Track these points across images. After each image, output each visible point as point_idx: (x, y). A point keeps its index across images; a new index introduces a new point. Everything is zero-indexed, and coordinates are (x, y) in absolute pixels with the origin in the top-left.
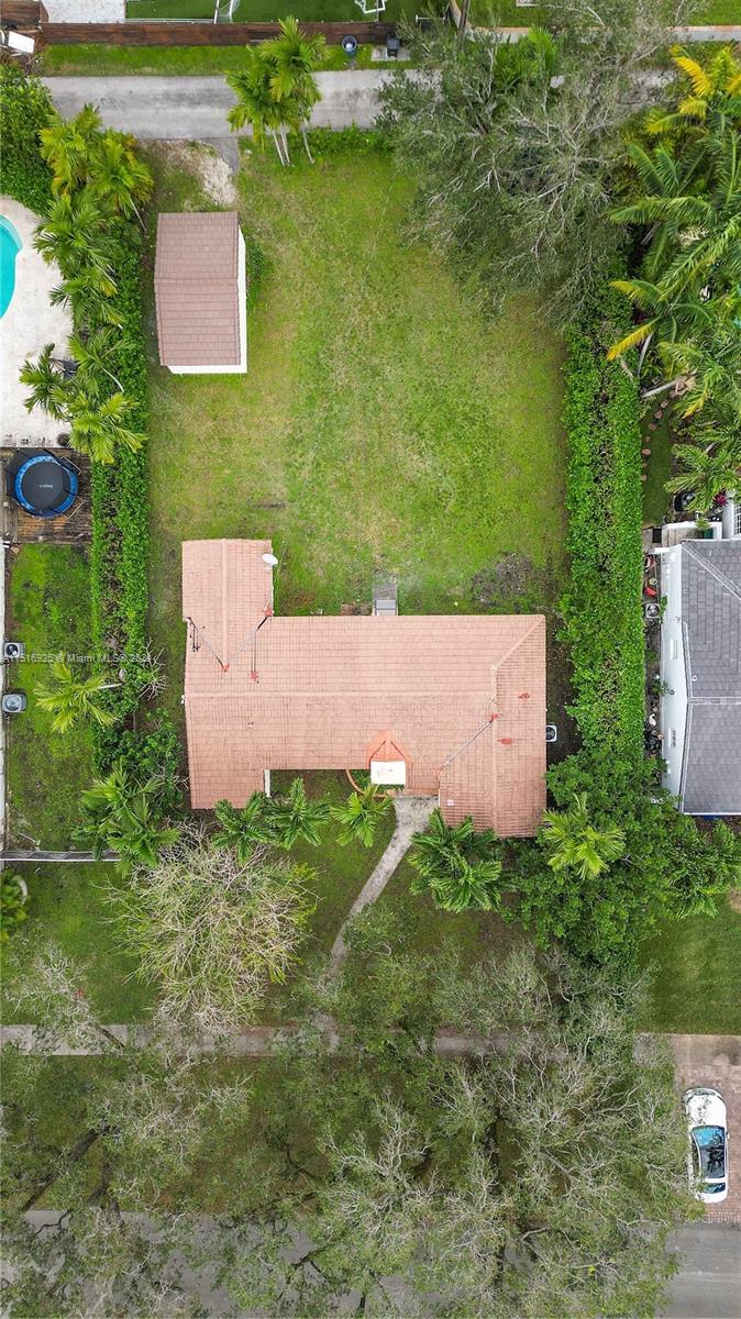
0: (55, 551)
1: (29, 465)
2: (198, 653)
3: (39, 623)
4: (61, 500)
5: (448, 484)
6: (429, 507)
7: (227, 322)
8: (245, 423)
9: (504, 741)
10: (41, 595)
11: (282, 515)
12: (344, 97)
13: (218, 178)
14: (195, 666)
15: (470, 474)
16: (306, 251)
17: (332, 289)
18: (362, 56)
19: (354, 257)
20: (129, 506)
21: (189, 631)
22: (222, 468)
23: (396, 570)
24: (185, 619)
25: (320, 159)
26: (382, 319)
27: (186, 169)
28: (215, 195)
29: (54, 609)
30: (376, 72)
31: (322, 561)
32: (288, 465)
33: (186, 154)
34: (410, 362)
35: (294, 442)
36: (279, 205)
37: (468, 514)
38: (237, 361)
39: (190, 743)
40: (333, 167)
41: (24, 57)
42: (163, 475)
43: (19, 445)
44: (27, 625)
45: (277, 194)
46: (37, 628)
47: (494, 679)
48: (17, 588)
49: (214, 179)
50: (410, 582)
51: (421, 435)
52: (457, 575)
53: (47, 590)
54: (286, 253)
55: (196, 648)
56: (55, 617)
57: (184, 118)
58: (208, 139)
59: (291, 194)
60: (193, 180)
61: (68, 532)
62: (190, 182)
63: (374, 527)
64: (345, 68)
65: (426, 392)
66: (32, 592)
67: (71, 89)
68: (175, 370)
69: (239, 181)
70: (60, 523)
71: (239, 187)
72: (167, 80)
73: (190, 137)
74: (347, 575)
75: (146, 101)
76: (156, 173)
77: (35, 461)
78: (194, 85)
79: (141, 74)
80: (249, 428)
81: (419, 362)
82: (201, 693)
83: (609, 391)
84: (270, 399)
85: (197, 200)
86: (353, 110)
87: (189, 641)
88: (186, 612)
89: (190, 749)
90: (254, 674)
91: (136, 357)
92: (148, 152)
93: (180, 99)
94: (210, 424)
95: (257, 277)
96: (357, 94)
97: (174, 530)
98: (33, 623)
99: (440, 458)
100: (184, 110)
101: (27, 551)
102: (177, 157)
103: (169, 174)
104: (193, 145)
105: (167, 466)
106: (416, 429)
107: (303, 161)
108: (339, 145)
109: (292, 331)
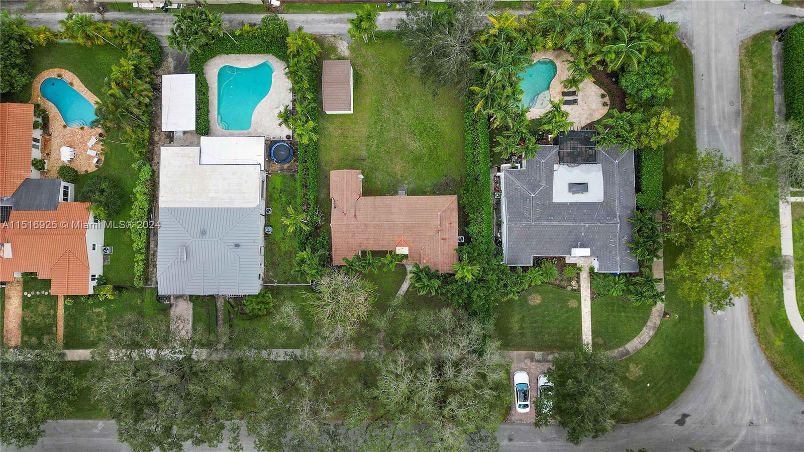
0: (284, 176)
1: (276, 145)
2: (336, 209)
3: (278, 201)
4: (287, 158)
5: (425, 151)
6: (417, 159)
7: (347, 97)
8: (352, 131)
9: (443, 239)
10: (279, 191)
11: (365, 163)
12: (387, 20)
13: (343, 48)
14: (335, 214)
15: (432, 148)
16: (374, 71)
17: (383, 85)
18: (393, 7)
19: (391, 73)
20: (312, 159)
21: (333, 202)
22: (344, 147)
23: (406, 182)
24: (331, 198)
25: (379, 41)
26: (401, 95)
27: (332, 44)
28: (342, 53)
29: (283, 196)
30: (398, 12)
31: (380, 178)
32: (368, 145)
33: (332, 39)
34: (411, 109)
35: (369, 137)
36: (364, 56)
37: (432, 162)
38: (350, 110)
39: (333, 241)
40: (383, 43)
41: (277, 7)
42: (323, 149)
43: (272, 139)
44: (273, 202)
45: (364, 52)
46: (277, 203)
47: (439, 217)
48: (270, 189)
49: (342, 48)
50: (411, 186)
51: (415, 135)
52: (429, 183)
53: (281, 190)
54: (367, 73)
55: (335, 207)
56: (283, 200)
57: (331, 27)
58: (340, 35)
59: (369, 52)
60: (334, 48)
61: (289, 169)
62: (334, 49)
63: (398, 167)
64: (387, 11)
65: (416, 120)
66: (275, 191)
67: (293, 18)
68: (327, 112)
69: (351, 48)
70: (286, 166)
71: (351, 51)
72: (326, 15)
73: (333, 34)
74: (388, 183)
75: (319, 22)
76: (322, 46)
77: (278, 144)
78: (335, 17)
79: (317, 13)
80: (353, 132)
81: (414, 110)
82: (336, 223)
83: (477, 119)
84: (361, 122)
85: (336, 55)
86: (390, 25)
87: (333, 205)
88: (331, 195)
89: (333, 243)
90: (355, 216)
91: (315, 108)
92: (319, 40)
93: (330, 21)
94: (340, 131)
95: (357, 81)
96: (391, 19)
97: (326, 168)
98: (276, 201)
99: (421, 142)
100: (332, 25)
101: (274, 176)
102: (329, 40)
103: (326, 46)
104: (335, 36)
105: (325, 146)
106: (413, 133)
107: (373, 41)
108: (385, 36)
109: (369, 99)
